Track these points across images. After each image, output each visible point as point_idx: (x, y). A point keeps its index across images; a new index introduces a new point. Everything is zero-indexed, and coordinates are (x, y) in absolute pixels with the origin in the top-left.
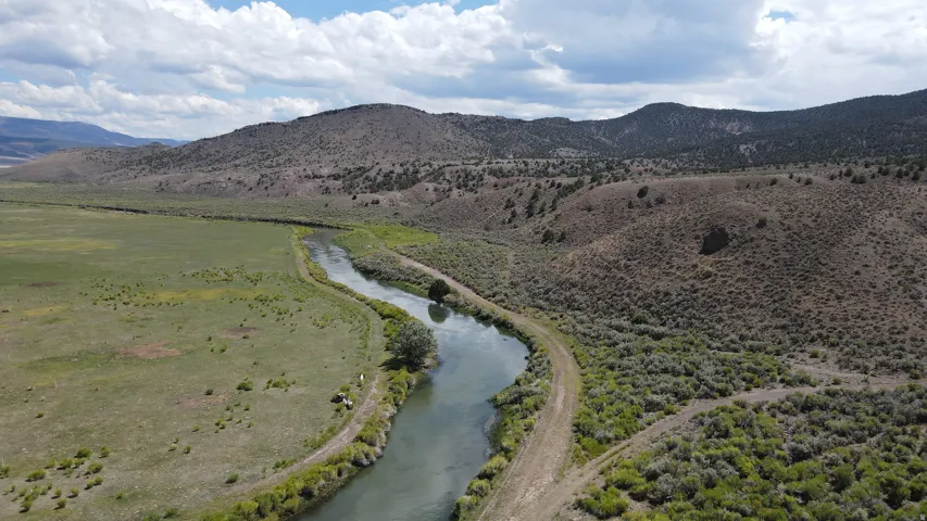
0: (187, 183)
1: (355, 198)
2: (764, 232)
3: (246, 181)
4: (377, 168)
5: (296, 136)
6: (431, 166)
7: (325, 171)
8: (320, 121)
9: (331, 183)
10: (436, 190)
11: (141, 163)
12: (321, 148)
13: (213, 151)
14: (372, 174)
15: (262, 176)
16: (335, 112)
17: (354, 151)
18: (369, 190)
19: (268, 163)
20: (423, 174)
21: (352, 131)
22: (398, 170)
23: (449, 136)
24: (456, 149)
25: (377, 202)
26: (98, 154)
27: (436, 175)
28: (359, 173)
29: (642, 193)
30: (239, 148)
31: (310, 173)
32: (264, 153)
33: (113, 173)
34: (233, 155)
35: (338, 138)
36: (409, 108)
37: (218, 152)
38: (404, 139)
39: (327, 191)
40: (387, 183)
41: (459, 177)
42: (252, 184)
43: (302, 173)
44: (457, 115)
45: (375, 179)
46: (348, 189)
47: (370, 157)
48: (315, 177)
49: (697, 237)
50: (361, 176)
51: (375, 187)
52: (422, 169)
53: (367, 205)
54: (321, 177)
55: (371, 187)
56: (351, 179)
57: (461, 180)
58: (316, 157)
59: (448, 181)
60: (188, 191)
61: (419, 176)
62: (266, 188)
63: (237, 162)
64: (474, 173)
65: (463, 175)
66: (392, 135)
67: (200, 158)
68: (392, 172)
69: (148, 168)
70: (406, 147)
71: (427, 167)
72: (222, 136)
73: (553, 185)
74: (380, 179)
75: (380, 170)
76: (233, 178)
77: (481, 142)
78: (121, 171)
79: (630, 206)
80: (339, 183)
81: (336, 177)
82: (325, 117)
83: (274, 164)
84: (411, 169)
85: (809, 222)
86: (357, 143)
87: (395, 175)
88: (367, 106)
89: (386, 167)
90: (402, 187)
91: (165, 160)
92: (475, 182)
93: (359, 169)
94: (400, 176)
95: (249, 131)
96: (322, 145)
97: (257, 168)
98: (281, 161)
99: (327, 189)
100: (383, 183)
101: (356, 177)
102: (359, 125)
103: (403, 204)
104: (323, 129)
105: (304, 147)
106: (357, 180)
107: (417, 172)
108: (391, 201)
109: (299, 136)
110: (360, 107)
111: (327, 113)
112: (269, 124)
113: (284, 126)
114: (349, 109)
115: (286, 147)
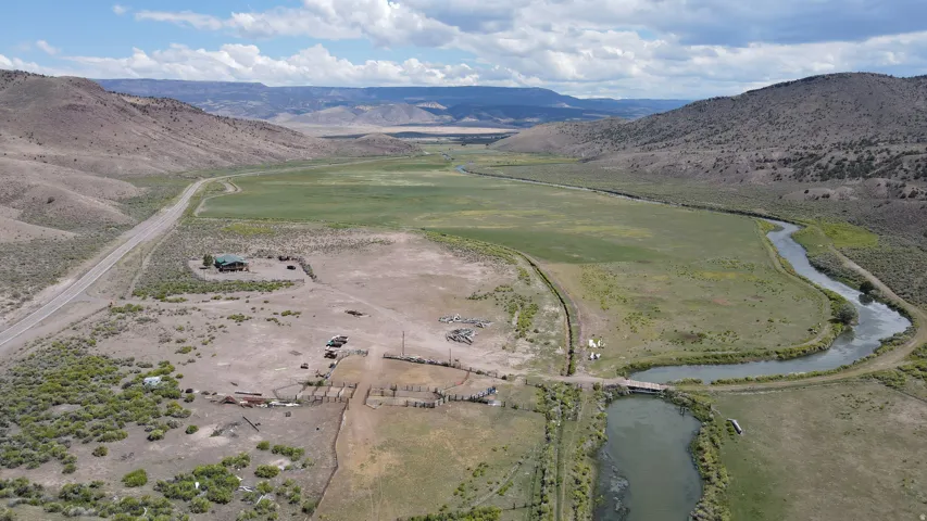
0: (653, 166)
1: (807, 192)
3: (703, 164)
4: (829, 157)
5: (745, 110)
6: (888, 153)
7: (776, 155)
8: (770, 95)
9: (780, 170)
10: (888, 185)
11: (603, 137)
12: (771, 123)
13: (664, 126)
14: (824, 162)
15: (718, 160)
16: (787, 84)
17: (805, 126)
18: (819, 178)
19: (716, 138)
20: (878, 161)
21: (804, 104)
22: (852, 157)
25: (828, 196)
26: (568, 128)
27: (893, 163)
28: (810, 160)
30: (690, 123)
31: (762, 157)
32: (712, 128)
33: (582, 146)
34: (683, 130)
35: (788, 112)
37: (670, 127)
38: (862, 111)
40: (838, 172)
41: (919, 166)
42: (709, 167)
43: (754, 158)
45: (827, 167)
46: (799, 177)
50: (812, 163)
51: (825, 175)
52: (878, 156)
53: (817, 199)
54: (772, 161)
55: (821, 174)
56: (803, 165)
57: (919, 170)
59: (905, 170)
60: (655, 172)
61: (874, 163)
62: (721, 171)
63: (688, 137)
66: (849, 107)
67: (653, 133)
68: (845, 160)
69: (609, 141)
70: (865, 120)
71: (885, 154)
72: (674, 112)
74: (832, 166)
75: (833, 158)
76: (692, 161)
80: (789, 170)
81: (786, 162)
82: (776, 89)
83: (723, 140)
84: (866, 157)
87: (847, 163)
88: (823, 77)
89: (840, 155)
90: (854, 175)
91: (624, 134)
93: (811, 156)
94: (852, 163)
95: (699, 106)
96: (772, 120)
97: (707, 144)
98: (729, 138)
99: (779, 176)
100: (835, 171)
101: (807, 164)
102: (813, 97)
103: (853, 198)
104: (773, 103)
105: (753, 122)
106: (809, 168)
107: (872, 159)
108: (841, 195)
109: (747, 110)
110: (816, 77)
111: (778, 86)
112: (718, 98)
113: (732, 99)
114: (802, 80)
115: (734, 122)
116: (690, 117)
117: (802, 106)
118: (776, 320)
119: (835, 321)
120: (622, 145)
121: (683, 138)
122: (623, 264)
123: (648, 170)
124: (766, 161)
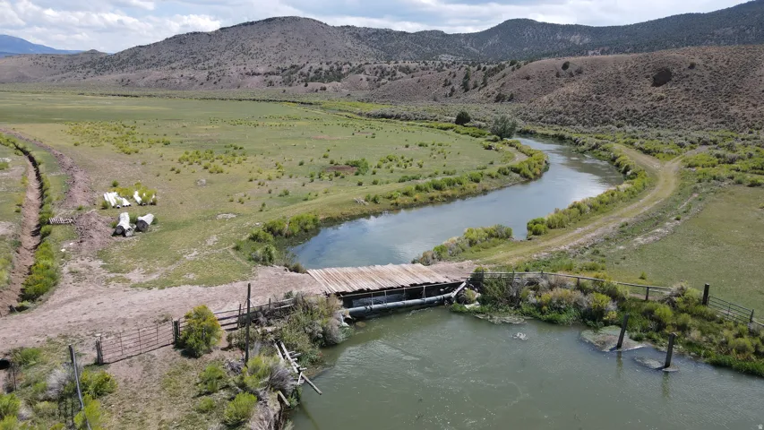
0: (146, 79)
1: (306, 85)
2: (694, 71)
3: (197, 77)
4: (308, 66)
5: (220, 43)
6: (350, 65)
7: (260, 70)
8: (240, 32)
9: (272, 78)
10: (368, 80)
11: (85, 67)
12: (244, 53)
13: (148, 57)
14: (305, 70)
15: (210, 73)
16: (252, 23)
17: (273, 56)
19: (200, 65)
20: (346, 71)
21: (268, 39)
22: (326, 67)
23: (349, 44)
24: (357, 55)
25: (325, 89)
26: (43, 60)
28: (293, 70)
29: (565, 66)
30: (172, 54)
31: (250, 71)
32: (194, 58)
33: (61, 75)
34: (167, 60)
35: (257, 45)
36: (314, 21)
37: (154, 57)
38: (312, 47)
39: (271, 84)
40: (319, 77)
41: (377, 72)
42: (203, 80)
43: (243, 72)
44: (353, 27)
45: (308, 74)
46: (289, 82)
47: (288, 61)
48: (254, 74)
49: (647, 77)
50: (296, 72)
52: (344, 67)
53: (317, 91)
54: (259, 74)
55: (306, 80)
58: (242, 61)
60: (148, 86)
61: (343, 72)
62: (215, 83)
63: (174, 65)
64: (388, 70)
65: (380, 71)
66: (303, 43)
67: (138, 62)
68: (321, 69)
69: (93, 71)
71: (348, 66)
72: (155, 44)
73: (479, 69)
74: (312, 74)
75: (311, 67)
76: (185, 75)
77: (375, 50)
78: (69, 74)
79: (558, 75)
82: (244, 27)
83: (207, 67)
84: (335, 68)
85: (724, 65)
86: (275, 50)
87: (323, 72)
88: (280, 18)
89: (316, 65)
90: (332, 80)
91: (107, 64)
92: (389, 76)
93: (293, 67)
94: (327, 72)
95: (178, 40)
96: (245, 51)
98: (211, 65)
99: (271, 82)
100: (315, 77)
101: (292, 73)
102: (275, 34)
104: (243, 38)
105: (229, 53)
106: (294, 75)
109: (223, 43)
110: (275, 18)
111: (245, 24)
112: (195, 33)
113: (209, 35)
114: (264, 21)
115: (213, 53)
116: (172, 49)
117: (266, 41)
121: (169, 66)
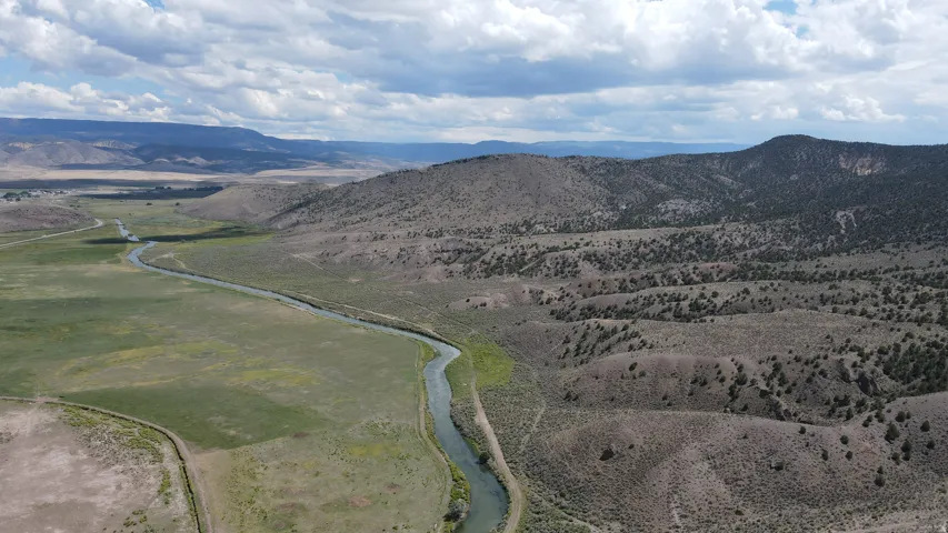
0: (343, 254)
1: (468, 301)
2: (631, 452)
3: (388, 255)
4: (491, 253)
5: (430, 184)
6: (537, 248)
8: (452, 170)
9: (453, 267)
10: (531, 292)
12: (452, 199)
13: (359, 196)
15: (401, 250)
16: (466, 161)
18: (484, 274)
19: (406, 214)
20: (529, 256)
21: (479, 182)
22: (510, 253)
23: (568, 183)
25: (485, 305)
27: (540, 260)
28: (477, 254)
30: (383, 195)
31: (440, 248)
32: (402, 202)
34: (377, 202)
35: (467, 188)
37: (364, 198)
38: (525, 191)
39: (451, 274)
40: (499, 267)
41: (558, 263)
42: (393, 257)
43: (433, 249)
45: (490, 263)
46: (468, 273)
47: (493, 212)
50: (479, 258)
51: (489, 271)
53: (476, 307)
55: (486, 270)
56: (471, 260)
57: (559, 267)
61: (527, 258)
62: (404, 262)
63: (381, 210)
64: (570, 260)
65: (561, 261)
67: (348, 204)
68: (504, 255)
70: (527, 199)
71: (534, 248)
74: (494, 262)
75: (495, 253)
76: (379, 250)
80: (458, 267)
81: (459, 252)
82: (456, 166)
83: (411, 216)
84: (520, 251)
86: (483, 195)
87: (506, 258)
88: (494, 157)
89: (500, 250)
90: (510, 271)
92: (570, 269)
93: (478, 249)
94: (510, 258)
96: (453, 196)
98: (417, 213)
100: (495, 267)
101: (475, 259)
102: (487, 175)
103: (505, 306)
104: (454, 178)
105: (437, 197)
106: (475, 264)
107: (525, 254)
108: (496, 302)
109: (433, 184)
110: (488, 157)
111: (459, 162)
112: (408, 171)
113: (420, 173)
114: (477, 159)
115: (422, 195)
116: (382, 189)
117: (477, 183)
118: (400, 527)
119: (448, 518)
120: (318, 217)
121: (376, 211)
122: (279, 442)
123: (337, 261)
124: (443, 251)
